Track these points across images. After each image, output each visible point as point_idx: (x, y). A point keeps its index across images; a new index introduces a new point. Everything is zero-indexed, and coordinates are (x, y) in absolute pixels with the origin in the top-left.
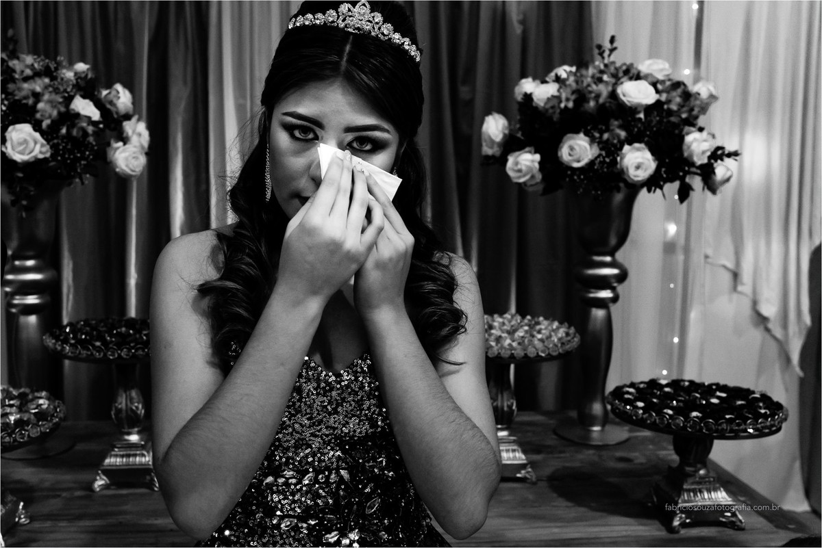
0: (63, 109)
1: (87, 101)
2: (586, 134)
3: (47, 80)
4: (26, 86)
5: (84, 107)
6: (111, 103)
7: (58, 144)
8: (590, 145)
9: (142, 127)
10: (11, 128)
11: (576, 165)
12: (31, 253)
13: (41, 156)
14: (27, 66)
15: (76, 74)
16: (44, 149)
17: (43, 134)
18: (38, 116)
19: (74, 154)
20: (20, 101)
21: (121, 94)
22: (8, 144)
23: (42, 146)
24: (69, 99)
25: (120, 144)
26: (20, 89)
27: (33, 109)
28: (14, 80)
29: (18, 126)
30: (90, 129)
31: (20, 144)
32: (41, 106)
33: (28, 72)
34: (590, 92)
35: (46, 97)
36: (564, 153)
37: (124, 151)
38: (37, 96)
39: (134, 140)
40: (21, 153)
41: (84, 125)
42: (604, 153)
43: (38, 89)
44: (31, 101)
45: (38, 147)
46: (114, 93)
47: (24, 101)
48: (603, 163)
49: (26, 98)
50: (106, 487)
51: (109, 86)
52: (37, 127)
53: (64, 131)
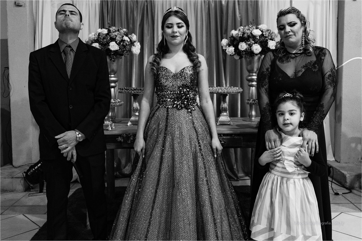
0: (122, 39)
1: (127, 37)
2: (245, 42)
3: (118, 32)
4: (113, 33)
6: (132, 38)
7: (120, 47)
8: (246, 45)
9: (139, 44)
10: (111, 43)
11: (242, 50)
12: (113, 73)
13: (117, 49)
14: (114, 29)
15: (124, 31)
16: (118, 48)
17: (117, 44)
18: (116, 40)
19: (124, 49)
20: (112, 37)
21: (134, 36)
22: (110, 46)
23: (117, 47)
24: (123, 37)
25: (134, 47)
26: (112, 34)
27: (115, 39)
28: (111, 32)
29: (112, 42)
30: (128, 43)
31: (113, 46)
32: (117, 38)
33: (114, 31)
34: (246, 32)
35: (118, 36)
36: (240, 47)
37: (135, 49)
38: (116, 36)
39: (137, 46)
40: (113, 48)
41: (126, 42)
42: (249, 47)
43: (116, 34)
44: (115, 37)
45: (116, 47)
46: (132, 35)
47: (113, 37)
48: (248, 49)
49: (114, 36)
52: (116, 42)
53: (122, 44)
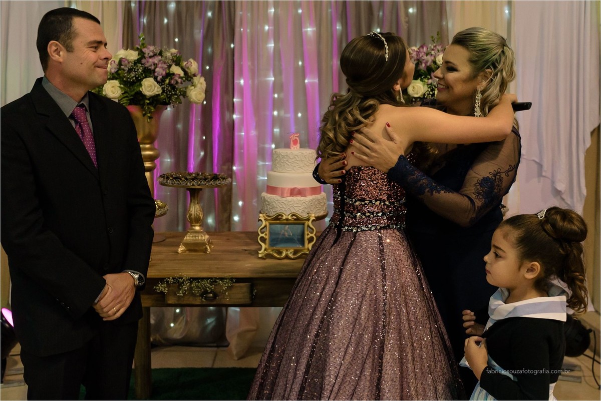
0: (168, 71)
1: (178, 67)
2: (422, 80)
3: (160, 57)
4: (151, 60)
5: (176, 70)
6: (188, 68)
7: (164, 88)
8: (424, 86)
9: (202, 80)
10: (144, 80)
11: (416, 96)
12: (148, 141)
13: (157, 93)
14: (151, 51)
15: (172, 54)
16: (158, 90)
17: (158, 82)
18: (156, 74)
19: (171, 92)
20: (148, 67)
21: (193, 64)
22: (143, 87)
23: (158, 88)
24: (170, 66)
25: (193, 87)
26: (148, 62)
27: (154, 71)
28: (144, 57)
29: (148, 79)
30: (179, 80)
31: (149, 87)
32: (157, 70)
33: (151, 54)
34: (423, 60)
35: (160, 65)
36: (410, 90)
37: (194, 91)
38: (156, 65)
39: (199, 85)
40: (149, 91)
41: (177, 78)
42: (429, 90)
43: (156, 62)
44: (153, 68)
45: (156, 88)
46: (189, 63)
47: (150, 68)
48: (428, 94)
49: (151, 66)
50: (184, 251)
51: (187, 60)
52: (156, 78)
53: (167, 81)
